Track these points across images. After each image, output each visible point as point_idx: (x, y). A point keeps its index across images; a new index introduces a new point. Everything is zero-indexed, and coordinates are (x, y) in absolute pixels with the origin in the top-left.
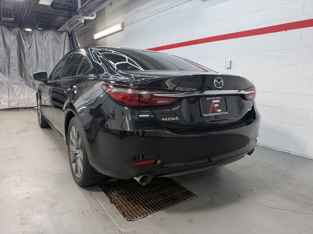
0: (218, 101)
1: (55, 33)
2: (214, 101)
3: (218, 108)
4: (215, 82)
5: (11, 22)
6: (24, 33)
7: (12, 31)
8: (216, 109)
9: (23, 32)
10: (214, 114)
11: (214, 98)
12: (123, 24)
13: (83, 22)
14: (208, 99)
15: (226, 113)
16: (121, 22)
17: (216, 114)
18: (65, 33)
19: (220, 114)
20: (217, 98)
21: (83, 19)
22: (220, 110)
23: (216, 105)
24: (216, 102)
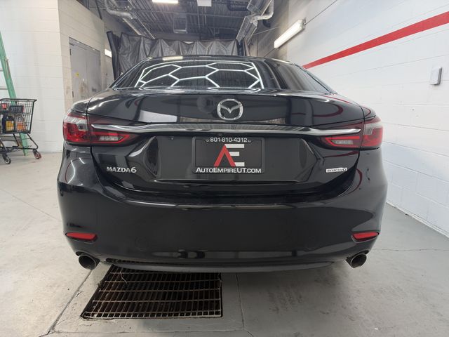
0: (242, 146)
1: (220, 44)
2: (228, 146)
3: (236, 159)
4: (219, 110)
5: (184, 34)
6: (185, 47)
7: (172, 46)
8: (231, 161)
9: (183, 45)
10: (223, 170)
11: (230, 140)
12: (304, 20)
13: (256, 24)
14: (212, 140)
15: (256, 171)
16: (303, 18)
17: (229, 170)
18: (233, 42)
19: (239, 171)
20: (235, 140)
21: (255, 20)
22: (242, 164)
23: (232, 154)
24: (234, 148)
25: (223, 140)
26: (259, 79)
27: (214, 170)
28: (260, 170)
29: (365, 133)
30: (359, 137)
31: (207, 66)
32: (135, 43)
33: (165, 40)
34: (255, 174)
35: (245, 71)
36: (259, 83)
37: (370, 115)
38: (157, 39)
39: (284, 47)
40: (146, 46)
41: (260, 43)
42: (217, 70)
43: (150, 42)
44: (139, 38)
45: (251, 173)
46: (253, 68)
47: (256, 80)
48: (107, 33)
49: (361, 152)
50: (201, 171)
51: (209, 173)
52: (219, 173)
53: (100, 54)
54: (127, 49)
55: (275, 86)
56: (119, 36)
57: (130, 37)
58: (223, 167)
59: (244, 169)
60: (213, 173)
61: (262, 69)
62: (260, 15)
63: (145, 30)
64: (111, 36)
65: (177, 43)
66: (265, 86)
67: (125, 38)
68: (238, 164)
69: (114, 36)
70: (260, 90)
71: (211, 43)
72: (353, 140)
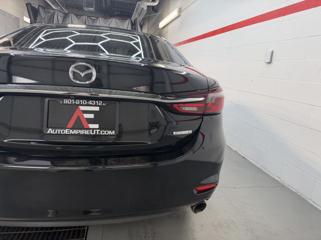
1: (118, 21)
4: (71, 73)
6: (90, 21)
8: (84, 123)
9: (90, 19)
11: (85, 102)
12: (180, 9)
13: (146, 9)
14: (66, 101)
15: (110, 132)
16: (180, 7)
17: (82, 132)
18: (128, 20)
19: (93, 132)
20: (90, 103)
21: (144, 5)
22: (97, 126)
23: (86, 116)
24: (88, 110)
25: (78, 102)
26: (141, 51)
27: (66, 132)
28: (114, 132)
29: (209, 101)
30: (203, 105)
31: (101, 35)
32: (50, 15)
33: (74, 14)
34: (109, 135)
35: (131, 43)
36: (141, 54)
37: (215, 86)
38: (69, 13)
39: (166, 28)
40: (59, 17)
41: (150, 23)
42: (109, 39)
43: (63, 15)
44: (53, 11)
45: (105, 135)
46: (138, 41)
47: (138, 51)
48: (26, 4)
49: (204, 117)
50: (52, 132)
51: (61, 134)
52: (72, 135)
53: (19, 21)
54: (43, 19)
55: (152, 57)
56: (37, 8)
57: (46, 9)
58: (76, 129)
59: (98, 131)
60: (65, 134)
61: (145, 42)
62: (149, 2)
63: (59, 5)
64: (29, 7)
65: (84, 17)
66: (144, 56)
67: (41, 10)
68: (91, 126)
69: (33, 8)
70: (141, 59)
71: (111, 20)
72: (198, 107)
